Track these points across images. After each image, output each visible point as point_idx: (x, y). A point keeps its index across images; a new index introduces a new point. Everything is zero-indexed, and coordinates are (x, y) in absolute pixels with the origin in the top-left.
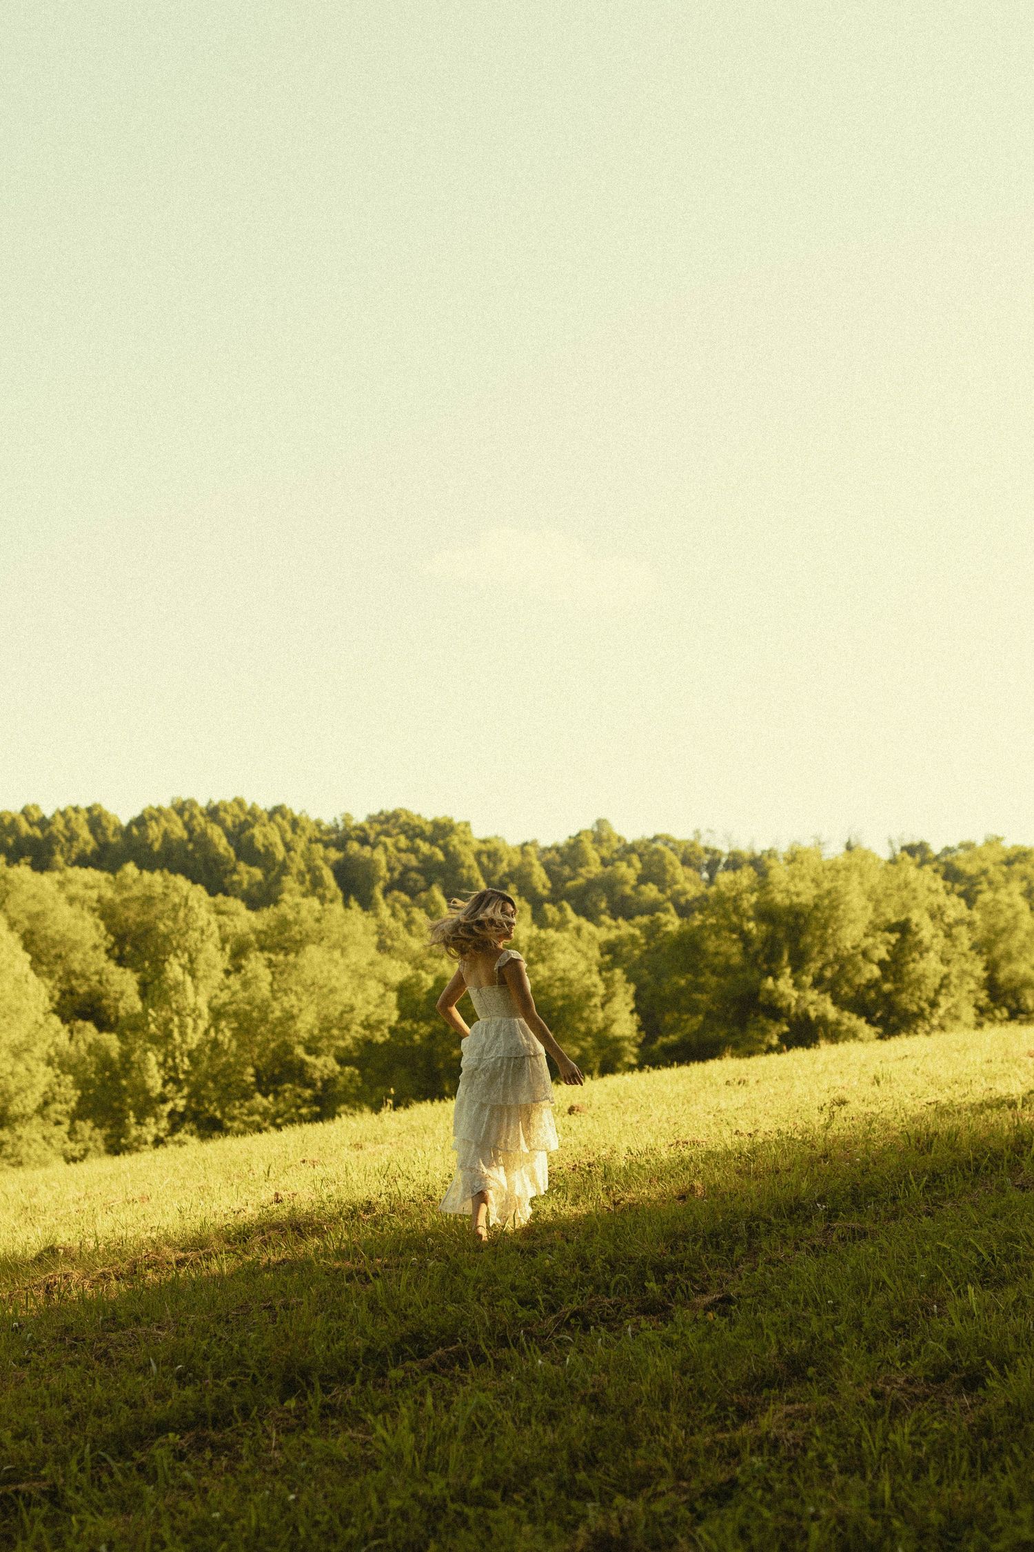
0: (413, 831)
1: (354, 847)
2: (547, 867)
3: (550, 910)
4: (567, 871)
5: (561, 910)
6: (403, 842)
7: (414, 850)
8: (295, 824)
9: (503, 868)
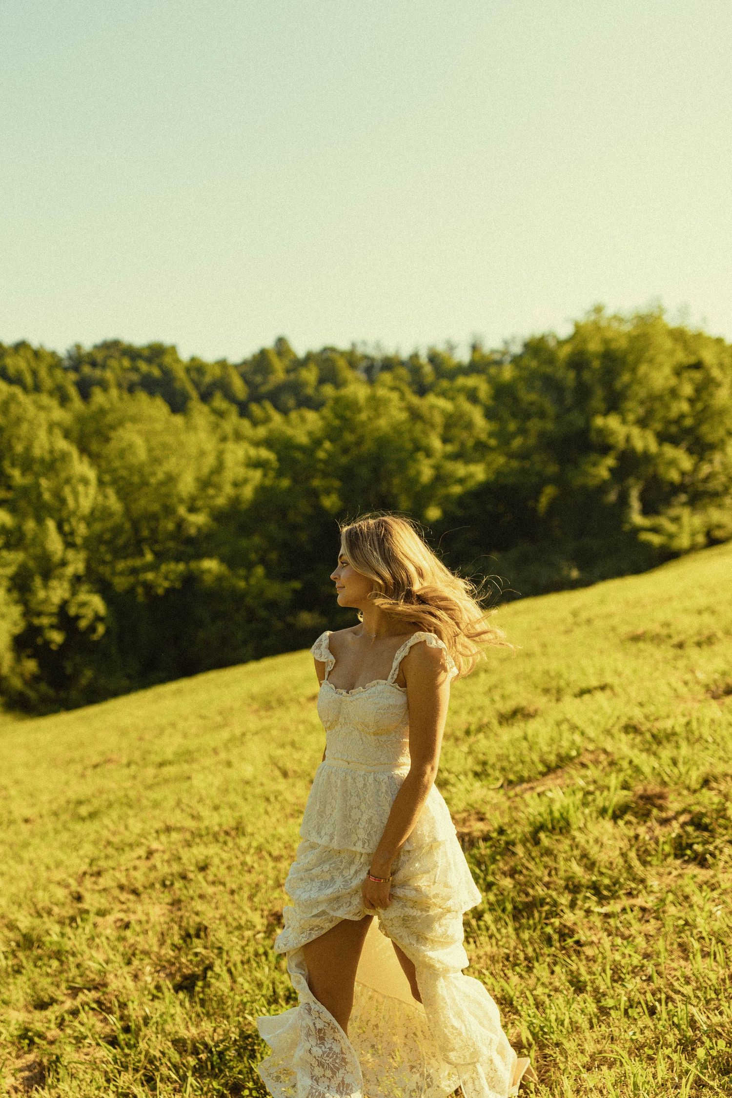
0: (132, 353)
1: (87, 369)
2: (243, 376)
3: (255, 409)
4: (258, 379)
5: (264, 408)
6: (126, 363)
7: (136, 369)
8: (37, 354)
9: (208, 379)
